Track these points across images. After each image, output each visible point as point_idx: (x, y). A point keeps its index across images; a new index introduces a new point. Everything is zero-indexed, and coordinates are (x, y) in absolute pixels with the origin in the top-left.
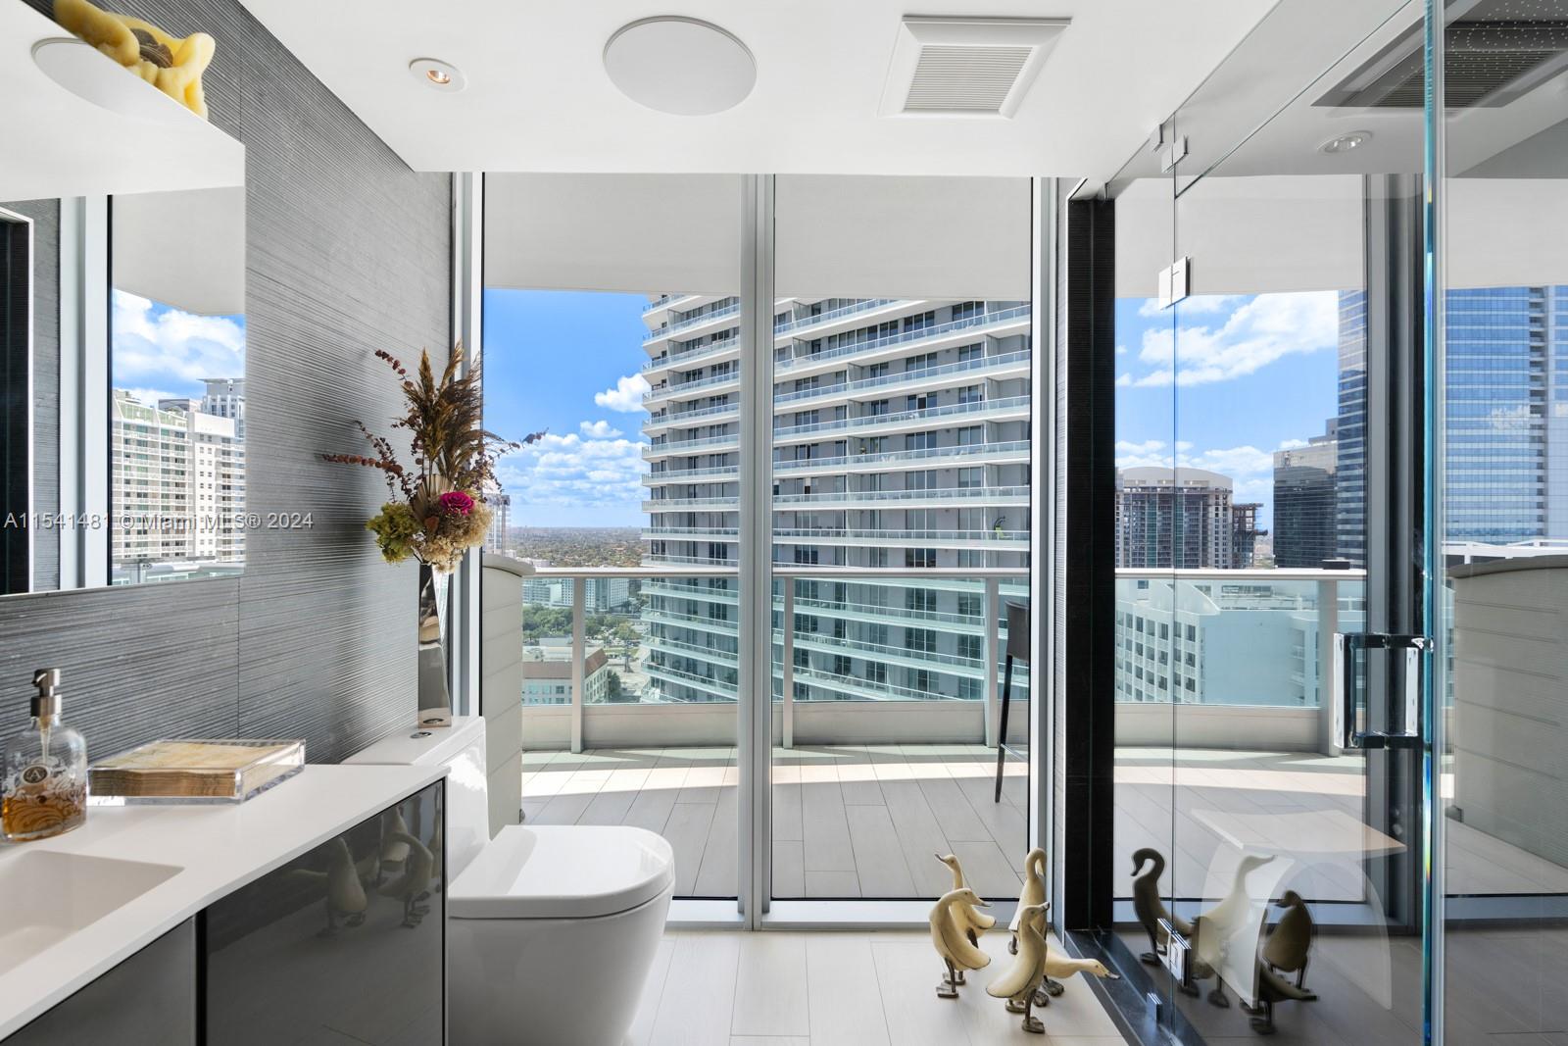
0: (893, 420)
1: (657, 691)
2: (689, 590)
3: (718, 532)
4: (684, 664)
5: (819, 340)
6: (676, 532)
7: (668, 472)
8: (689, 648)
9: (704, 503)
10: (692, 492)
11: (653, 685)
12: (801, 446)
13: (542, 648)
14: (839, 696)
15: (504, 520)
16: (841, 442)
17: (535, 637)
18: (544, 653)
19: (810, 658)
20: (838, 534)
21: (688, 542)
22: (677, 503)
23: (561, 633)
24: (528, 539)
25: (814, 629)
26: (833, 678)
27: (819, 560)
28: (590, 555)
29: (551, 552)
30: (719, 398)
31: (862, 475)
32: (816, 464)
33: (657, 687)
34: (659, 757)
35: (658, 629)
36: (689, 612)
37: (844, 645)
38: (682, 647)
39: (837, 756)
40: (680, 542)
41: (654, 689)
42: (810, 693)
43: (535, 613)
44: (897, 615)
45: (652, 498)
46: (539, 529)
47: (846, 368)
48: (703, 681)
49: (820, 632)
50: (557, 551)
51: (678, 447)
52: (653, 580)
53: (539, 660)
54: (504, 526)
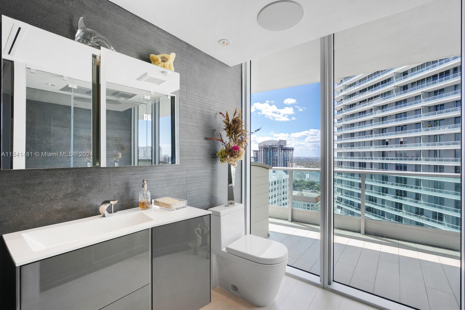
0: (447, 112)
1: (340, 210)
2: (351, 178)
3: (363, 159)
4: (349, 202)
5: (407, 85)
6: (346, 158)
7: (343, 138)
8: (351, 197)
9: (356, 148)
10: (352, 145)
11: (338, 208)
12: (398, 126)
13: (303, 192)
14: (418, 224)
15: (292, 155)
16: (418, 123)
17: (301, 189)
18: (304, 194)
19: (403, 207)
20: (417, 160)
21: (351, 162)
22: (346, 149)
23: (309, 188)
24: (299, 160)
25: (405, 196)
26: (415, 216)
27: (407, 169)
28: (318, 166)
29: (306, 164)
30: (362, 112)
31: (429, 136)
32: (406, 133)
33: (340, 209)
34: (314, 228)
35: (341, 190)
36: (351, 185)
37: (420, 203)
38: (349, 197)
39: (383, 241)
40: (348, 162)
41: (338, 209)
42: (403, 220)
43: (301, 182)
44: (450, 194)
45: (338, 147)
46: (302, 157)
47: (421, 94)
48: (357, 209)
49: (408, 197)
50: (308, 164)
51: (346, 130)
52: (338, 174)
53: (302, 196)
54: (292, 156)
